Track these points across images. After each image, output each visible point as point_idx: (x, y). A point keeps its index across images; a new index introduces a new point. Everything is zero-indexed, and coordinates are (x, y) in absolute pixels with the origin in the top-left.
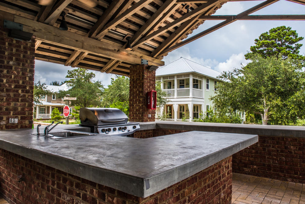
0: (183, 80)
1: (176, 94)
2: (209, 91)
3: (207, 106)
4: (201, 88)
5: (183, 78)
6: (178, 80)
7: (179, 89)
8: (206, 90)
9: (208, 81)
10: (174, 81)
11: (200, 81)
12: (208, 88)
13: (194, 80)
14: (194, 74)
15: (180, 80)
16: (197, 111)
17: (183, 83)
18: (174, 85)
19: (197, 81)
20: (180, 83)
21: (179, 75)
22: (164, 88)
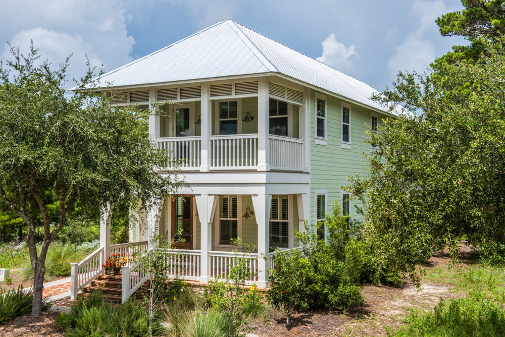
0: (234, 103)
1: (205, 154)
2: (325, 143)
3: (319, 196)
4: (296, 135)
5: (233, 96)
6: (213, 102)
7: (217, 137)
8: (317, 142)
9: (323, 106)
10: (198, 104)
11: (296, 109)
12: (321, 133)
13: (272, 102)
14: (274, 81)
15: (223, 103)
16: (285, 216)
17: (234, 114)
18: (198, 122)
19: (284, 107)
20: (223, 114)
21: (216, 86)
22: (164, 133)
